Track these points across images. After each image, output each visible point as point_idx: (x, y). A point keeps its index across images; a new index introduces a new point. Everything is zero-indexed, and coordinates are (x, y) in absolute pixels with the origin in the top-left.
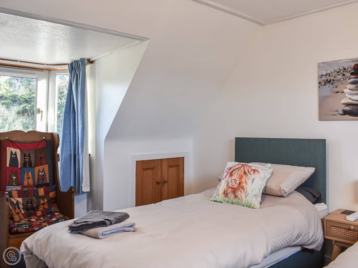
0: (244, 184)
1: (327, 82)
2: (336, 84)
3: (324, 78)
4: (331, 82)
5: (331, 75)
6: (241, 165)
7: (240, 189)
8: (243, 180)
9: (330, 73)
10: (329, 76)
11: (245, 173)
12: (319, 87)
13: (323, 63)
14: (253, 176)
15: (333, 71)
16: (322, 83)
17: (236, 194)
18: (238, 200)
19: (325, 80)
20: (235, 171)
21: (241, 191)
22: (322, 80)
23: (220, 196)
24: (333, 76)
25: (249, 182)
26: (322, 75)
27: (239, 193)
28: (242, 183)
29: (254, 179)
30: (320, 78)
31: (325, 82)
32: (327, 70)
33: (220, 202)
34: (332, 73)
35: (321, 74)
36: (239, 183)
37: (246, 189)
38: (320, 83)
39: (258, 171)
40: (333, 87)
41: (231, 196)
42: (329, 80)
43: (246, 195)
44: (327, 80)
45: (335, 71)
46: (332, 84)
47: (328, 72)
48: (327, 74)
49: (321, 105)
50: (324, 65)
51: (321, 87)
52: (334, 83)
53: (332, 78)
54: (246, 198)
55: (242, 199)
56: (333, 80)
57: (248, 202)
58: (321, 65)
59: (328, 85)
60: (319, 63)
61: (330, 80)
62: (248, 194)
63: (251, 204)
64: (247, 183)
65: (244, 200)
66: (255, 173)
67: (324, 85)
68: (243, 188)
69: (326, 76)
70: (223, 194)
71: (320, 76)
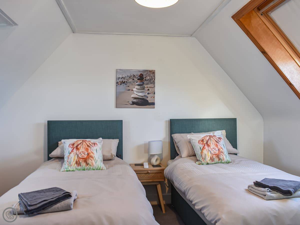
0: (92, 154)
1: (122, 83)
2: (128, 85)
3: (120, 80)
4: (125, 83)
5: (125, 78)
6: (82, 141)
7: (90, 158)
8: (89, 151)
9: (125, 77)
10: (124, 79)
11: (88, 146)
12: (117, 86)
13: (120, 70)
14: (94, 147)
15: (126, 76)
16: (119, 83)
17: (88, 162)
18: (90, 167)
19: (121, 81)
20: (80, 146)
21: (91, 160)
22: (119, 81)
23: (72, 166)
24: (126, 79)
25: (95, 152)
26: (119, 78)
27: (89, 161)
28: (90, 154)
29: (96, 150)
30: (117, 80)
31: (121, 83)
32: (122, 75)
33: (73, 171)
34: (126, 77)
35: (118, 76)
36: (88, 154)
37: (95, 157)
38: (117, 83)
39: (97, 144)
40: (126, 87)
41: (83, 164)
42: (123, 82)
43: (96, 162)
44: (122, 82)
45: (128, 76)
46: (126, 85)
47: (123, 76)
48: (122, 77)
49: (117, 98)
50: (121, 71)
51: (118, 86)
52: (127, 84)
53: (125, 80)
54: (96, 164)
55: (94, 165)
56: (127, 82)
57: (98, 166)
58: (118, 71)
59: (123, 85)
60: (117, 69)
61: (125, 82)
62: (97, 161)
63: (100, 167)
64: (93, 153)
65: (95, 165)
66: (95, 146)
67: (120, 85)
68: (92, 157)
69: (122, 78)
70: (75, 164)
71: (117, 78)
